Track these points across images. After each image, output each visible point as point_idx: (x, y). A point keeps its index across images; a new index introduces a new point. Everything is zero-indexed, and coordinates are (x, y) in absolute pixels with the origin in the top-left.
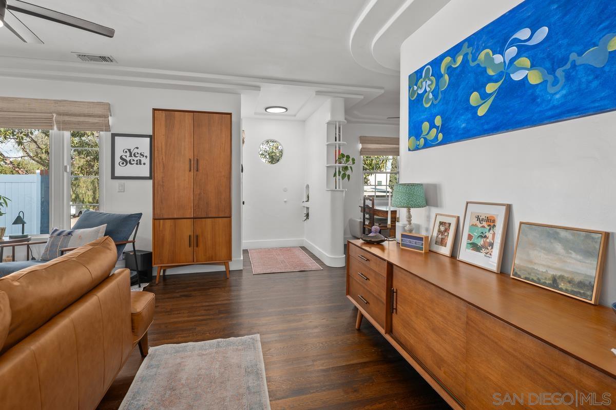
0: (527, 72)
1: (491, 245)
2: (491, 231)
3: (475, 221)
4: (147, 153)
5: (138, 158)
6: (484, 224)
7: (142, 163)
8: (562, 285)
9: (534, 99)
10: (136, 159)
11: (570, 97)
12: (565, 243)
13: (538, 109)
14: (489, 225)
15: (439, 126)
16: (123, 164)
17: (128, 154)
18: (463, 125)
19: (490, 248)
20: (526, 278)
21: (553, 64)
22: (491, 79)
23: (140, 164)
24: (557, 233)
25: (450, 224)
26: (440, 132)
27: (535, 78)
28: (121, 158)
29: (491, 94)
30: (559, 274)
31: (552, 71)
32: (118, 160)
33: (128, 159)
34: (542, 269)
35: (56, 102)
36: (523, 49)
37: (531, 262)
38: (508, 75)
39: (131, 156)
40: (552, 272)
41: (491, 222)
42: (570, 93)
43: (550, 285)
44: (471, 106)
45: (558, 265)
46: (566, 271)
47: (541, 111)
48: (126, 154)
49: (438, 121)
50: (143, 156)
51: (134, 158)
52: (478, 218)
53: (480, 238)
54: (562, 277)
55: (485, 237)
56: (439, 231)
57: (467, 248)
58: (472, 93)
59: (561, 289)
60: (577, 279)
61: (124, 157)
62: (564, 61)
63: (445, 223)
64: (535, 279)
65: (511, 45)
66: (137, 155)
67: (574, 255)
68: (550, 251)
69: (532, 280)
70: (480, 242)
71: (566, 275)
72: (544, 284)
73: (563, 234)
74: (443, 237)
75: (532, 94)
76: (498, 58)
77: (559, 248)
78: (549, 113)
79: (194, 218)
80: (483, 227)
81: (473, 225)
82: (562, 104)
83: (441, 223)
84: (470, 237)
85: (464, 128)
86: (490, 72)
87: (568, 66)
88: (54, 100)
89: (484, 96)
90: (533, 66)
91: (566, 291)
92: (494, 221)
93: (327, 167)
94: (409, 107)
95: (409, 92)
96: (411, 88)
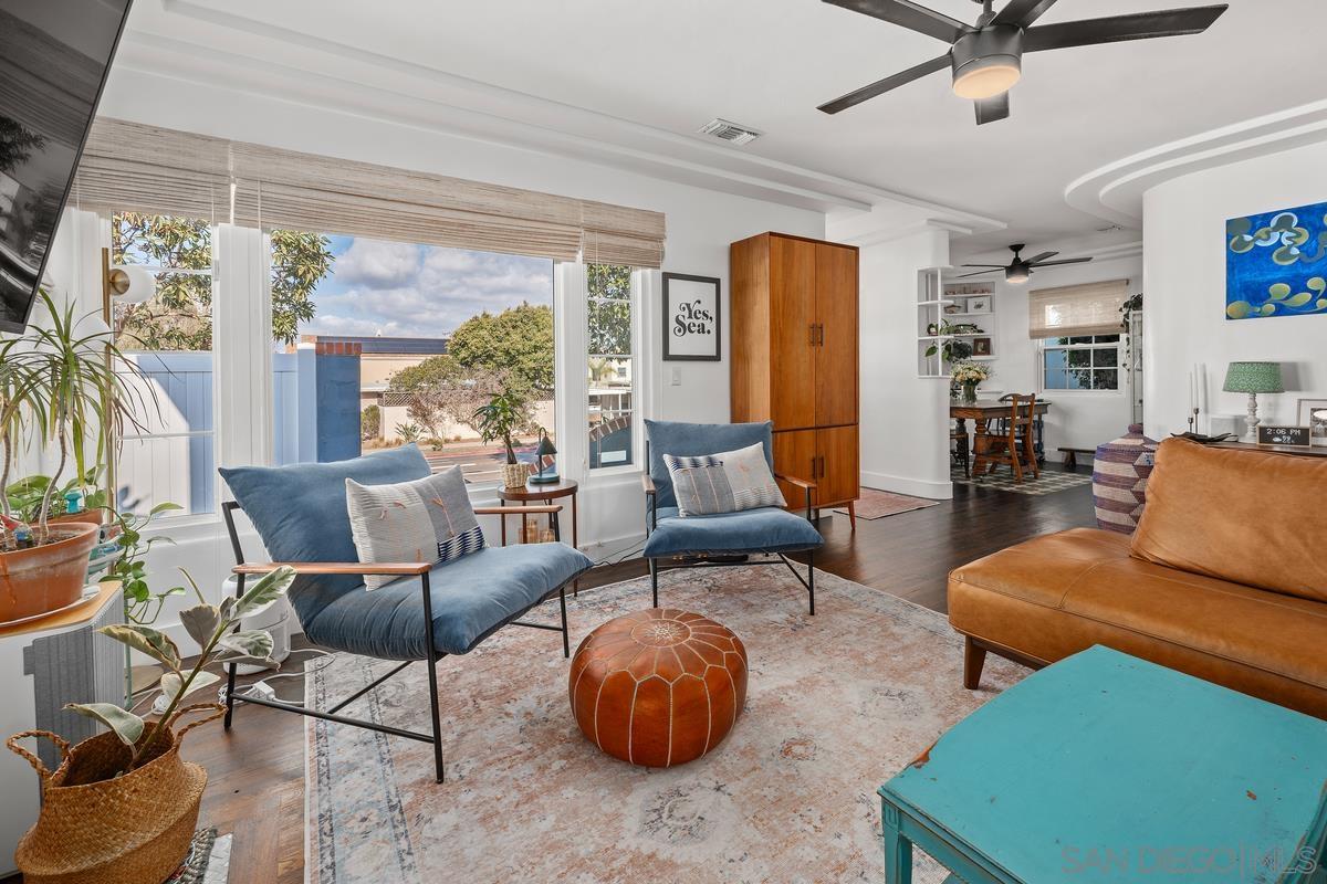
4: (712, 313)
5: (700, 321)
7: (706, 330)
10: (697, 322)
15: (1318, 290)
16: (679, 331)
17: (686, 313)
23: (703, 332)
26: (1323, 297)
28: (677, 320)
32: (673, 324)
33: (687, 322)
35: (589, 204)
39: (690, 317)
48: (683, 313)
49: (1316, 283)
50: (707, 316)
51: (694, 320)
61: (681, 318)
66: (699, 316)
79: (817, 428)
88: (584, 201)
93: (919, 341)
94: (1228, 262)
95: (1228, 241)
96: (1233, 237)
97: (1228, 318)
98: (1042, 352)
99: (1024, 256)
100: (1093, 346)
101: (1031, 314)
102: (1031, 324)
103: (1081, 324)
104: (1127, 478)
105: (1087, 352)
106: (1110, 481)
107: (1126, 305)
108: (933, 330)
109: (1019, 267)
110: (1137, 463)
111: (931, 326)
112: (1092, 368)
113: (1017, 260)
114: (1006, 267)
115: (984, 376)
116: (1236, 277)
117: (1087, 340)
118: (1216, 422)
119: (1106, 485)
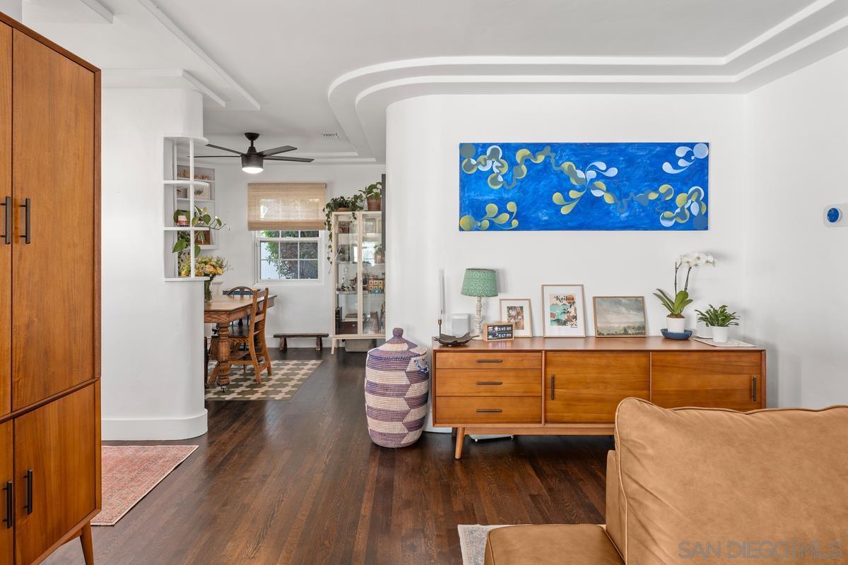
0: (603, 193)
1: (575, 317)
2: (572, 307)
3: (555, 301)
6: (565, 302)
8: (630, 332)
9: (608, 213)
11: (630, 218)
12: (625, 306)
13: (611, 221)
14: (569, 303)
15: (513, 213)
18: (546, 218)
19: (574, 320)
20: (608, 334)
21: (621, 194)
22: (573, 188)
24: (620, 301)
25: (522, 308)
26: (515, 218)
27: (609, 199)
29: (573, 200)
30: (626, 325)
31: (620, 199)
34: (616, 325)
36: (600, 176)
37: (609, 323)
38: (589, 190)
40: (623, 326)
41: (571, 300)
42: (630, 216)
43: (624, 334)
44: (554, 203)
45: (625, 320)
46: (630, 323)
47: (612, 223)
49: (511, 206)
52: (557, 298)
53: (563, 314)
54: (629, 327)
55: (568, 312)
56: (510, 316)
57: (552, 324)
58: (555, 192)
59: (630, 334)
60: (637, 325)
62: (626, 195)
63: (515, 307)
64: (614, 333)
65: (590, 169)
67: (632, 312)
68: (619, 313)
69: (612, 334)
70: (564, 317)
71: (630, 325)
72: (620, 334)
73: (624, 301)
74: (517, 320)
75: (607, 209)
76: (580, 174)
77: (623, 310)
78: (620, 225)
80: (564, 304)
81: (553, 304)
82: (626, 221)
83: (510, 308)
84: (552, 315)
85: (546, 221)
86: (573, 182)
87: (629, 199)
89: (568, 200)
90: (607, 191)
91: (633, 334)
92: (573, 299)
93: (165, 231)
94: (461, 180)
95: (461, 162)
96: (465, 159)
97: (461, 229)
98: (258, 244)
99: (260, 146)
100: (299, 239)
101: (249, 206)
102: (249, 216)
103: (292, 219)
104: (401, 386)
105: (294, 245)
106: (383, 390)
107: (328, 205)
108: (182, 218)
109: (252, 157)
110: (408, 369)
111: (178, 213)
112: (299, 260)
113: (252, 149)
114: (243, 155)
115: (219, 271)
116: (466, 195)
117: (295, 235)
118: (456, 323)
119: (383, 395)
